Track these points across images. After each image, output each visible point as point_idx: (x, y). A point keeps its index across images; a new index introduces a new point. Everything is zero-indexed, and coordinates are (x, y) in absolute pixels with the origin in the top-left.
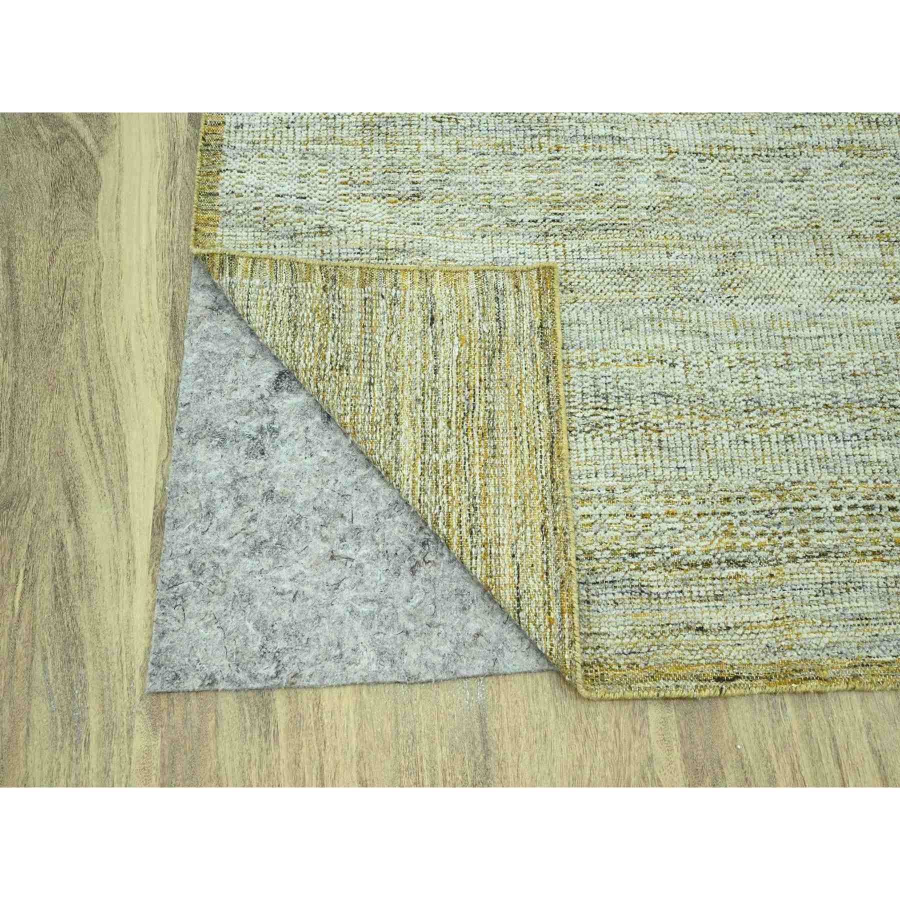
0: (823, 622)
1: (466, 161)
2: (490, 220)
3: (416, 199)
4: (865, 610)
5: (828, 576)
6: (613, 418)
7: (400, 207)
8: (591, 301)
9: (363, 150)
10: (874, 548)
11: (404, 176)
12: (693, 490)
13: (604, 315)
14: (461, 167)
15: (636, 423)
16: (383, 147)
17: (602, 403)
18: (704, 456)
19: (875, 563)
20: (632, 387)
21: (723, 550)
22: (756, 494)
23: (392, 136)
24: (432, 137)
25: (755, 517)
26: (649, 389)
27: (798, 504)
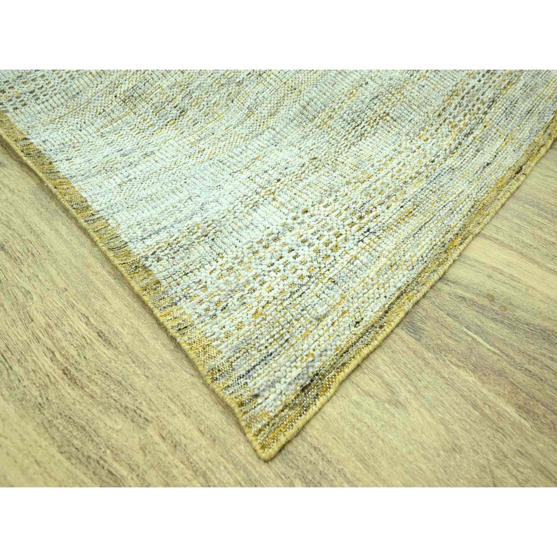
0: (519, 126)
1: (191, 74)
2: (228, 90)
3: (184, 113)
4: (527, 108)
5: (503, 108)
6: (364, 126)
7: (179, 123)
8: (307, 86)
9: (135, 113)
10: (506, 82)
11: (168, 108)
12: (424, 125)
13: (319, 87)
14: (191, 79)
15: (376, 120)
16: (144, 103)
17: (354, 124)
18: (415, 107)
19: (512, 87)
20: (360, 106)
21: (459, 134)
22: (448, 102)
23: (143, 95)
24: (164, 78)
25: (456, 111)
26: (367, 100)
27: (466, 91)
